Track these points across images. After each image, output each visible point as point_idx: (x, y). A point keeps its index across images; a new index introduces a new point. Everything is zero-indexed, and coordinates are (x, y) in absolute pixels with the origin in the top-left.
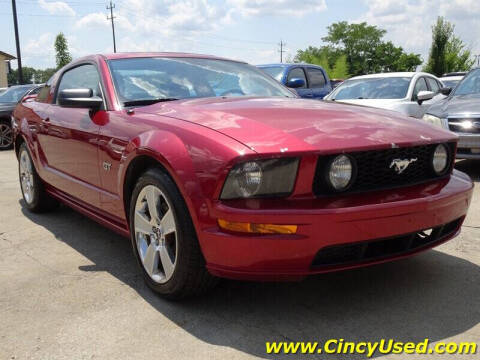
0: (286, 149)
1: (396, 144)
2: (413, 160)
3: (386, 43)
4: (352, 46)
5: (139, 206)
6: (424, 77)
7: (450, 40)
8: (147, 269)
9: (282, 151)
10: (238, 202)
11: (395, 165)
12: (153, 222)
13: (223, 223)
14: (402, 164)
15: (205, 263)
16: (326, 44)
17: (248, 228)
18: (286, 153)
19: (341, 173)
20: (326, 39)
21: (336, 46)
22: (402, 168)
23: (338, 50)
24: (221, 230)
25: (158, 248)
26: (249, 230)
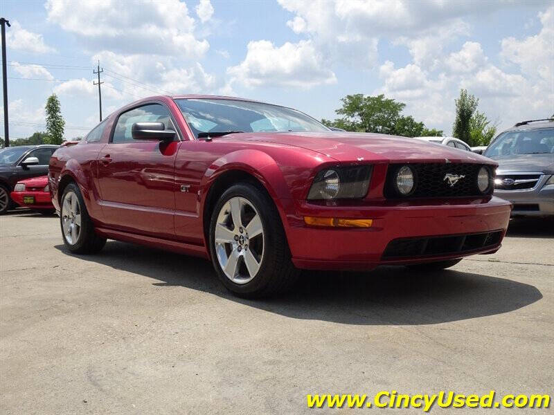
0: (362, 159)
1: (449, 160)
2: (461, 176)
3: (405, 117)
4: (368, 120)
5: (222, 218)
6: (454, 142)
7: (474, 116)
8: (227, 275)
9: (359, 159)
10: (322, 201)
11: (448, 179)
12: (236, 231)
13: (308, 220)
14: (453, 179)
15: (292, 257)
16: (341, 117)
17: (331, 222)
18: (362, 161)
19: (406, 181)
20: (340, 112)
21: (352, 120)
22: (453, 182)
23: (353, 123)
24: (306, 226)
25: (241, 253)
26: (332, 225)
